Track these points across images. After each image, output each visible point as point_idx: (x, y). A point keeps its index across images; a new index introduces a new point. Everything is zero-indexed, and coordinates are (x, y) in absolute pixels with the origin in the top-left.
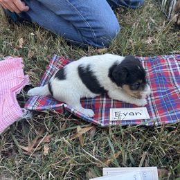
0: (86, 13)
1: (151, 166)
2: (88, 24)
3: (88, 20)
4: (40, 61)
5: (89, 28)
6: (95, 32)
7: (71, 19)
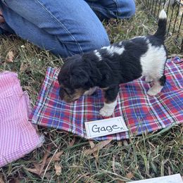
0: (70, 27)
1: (174, 174)
2: (73, 38)
3: (73, 34)
4: (35, 75)
5: (74, 41)
6: (81, 46)
7: (55, 32)
